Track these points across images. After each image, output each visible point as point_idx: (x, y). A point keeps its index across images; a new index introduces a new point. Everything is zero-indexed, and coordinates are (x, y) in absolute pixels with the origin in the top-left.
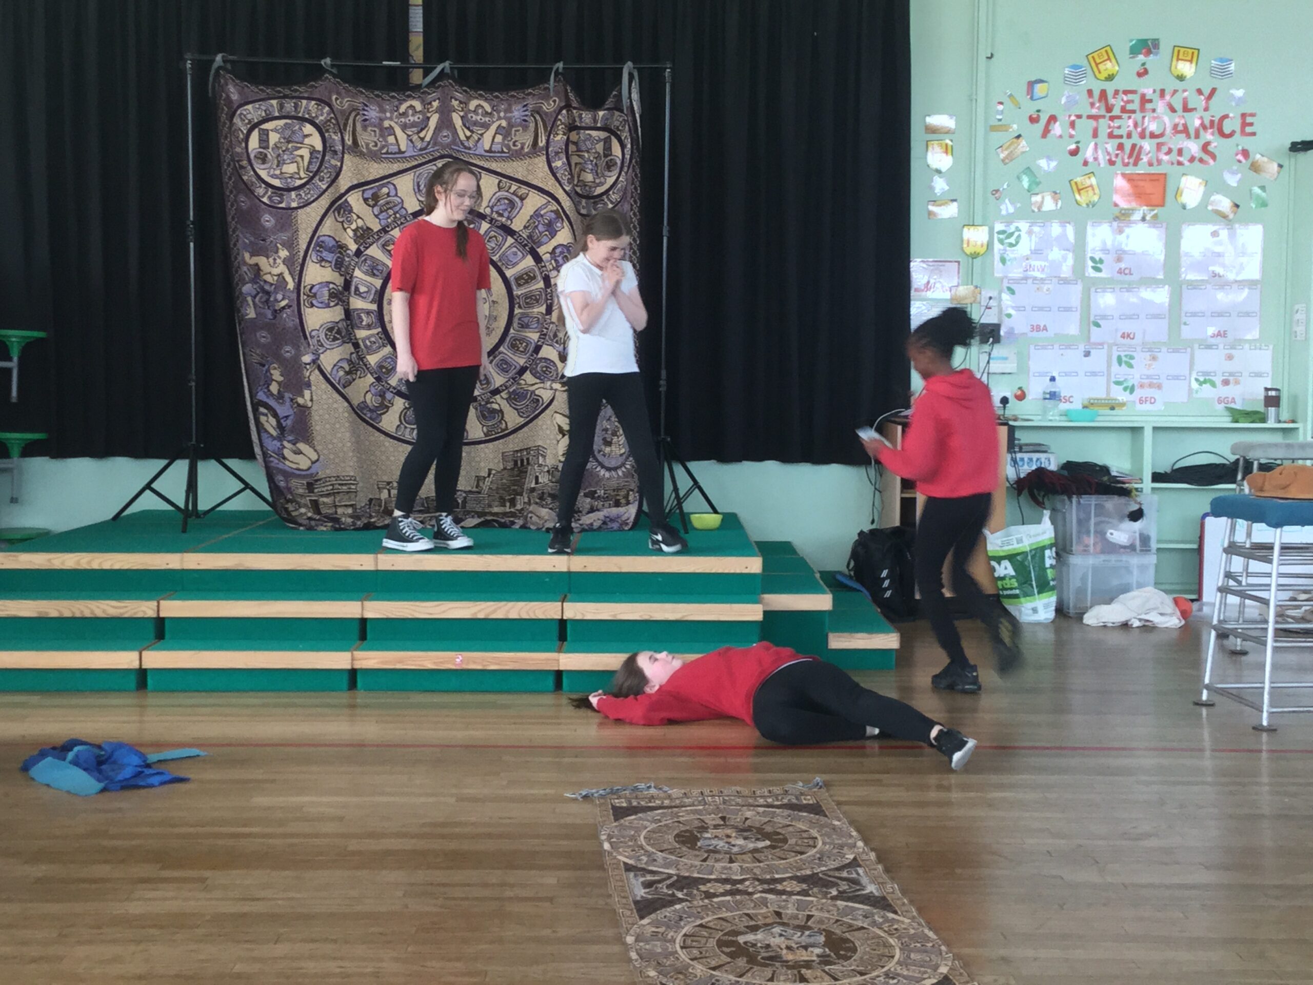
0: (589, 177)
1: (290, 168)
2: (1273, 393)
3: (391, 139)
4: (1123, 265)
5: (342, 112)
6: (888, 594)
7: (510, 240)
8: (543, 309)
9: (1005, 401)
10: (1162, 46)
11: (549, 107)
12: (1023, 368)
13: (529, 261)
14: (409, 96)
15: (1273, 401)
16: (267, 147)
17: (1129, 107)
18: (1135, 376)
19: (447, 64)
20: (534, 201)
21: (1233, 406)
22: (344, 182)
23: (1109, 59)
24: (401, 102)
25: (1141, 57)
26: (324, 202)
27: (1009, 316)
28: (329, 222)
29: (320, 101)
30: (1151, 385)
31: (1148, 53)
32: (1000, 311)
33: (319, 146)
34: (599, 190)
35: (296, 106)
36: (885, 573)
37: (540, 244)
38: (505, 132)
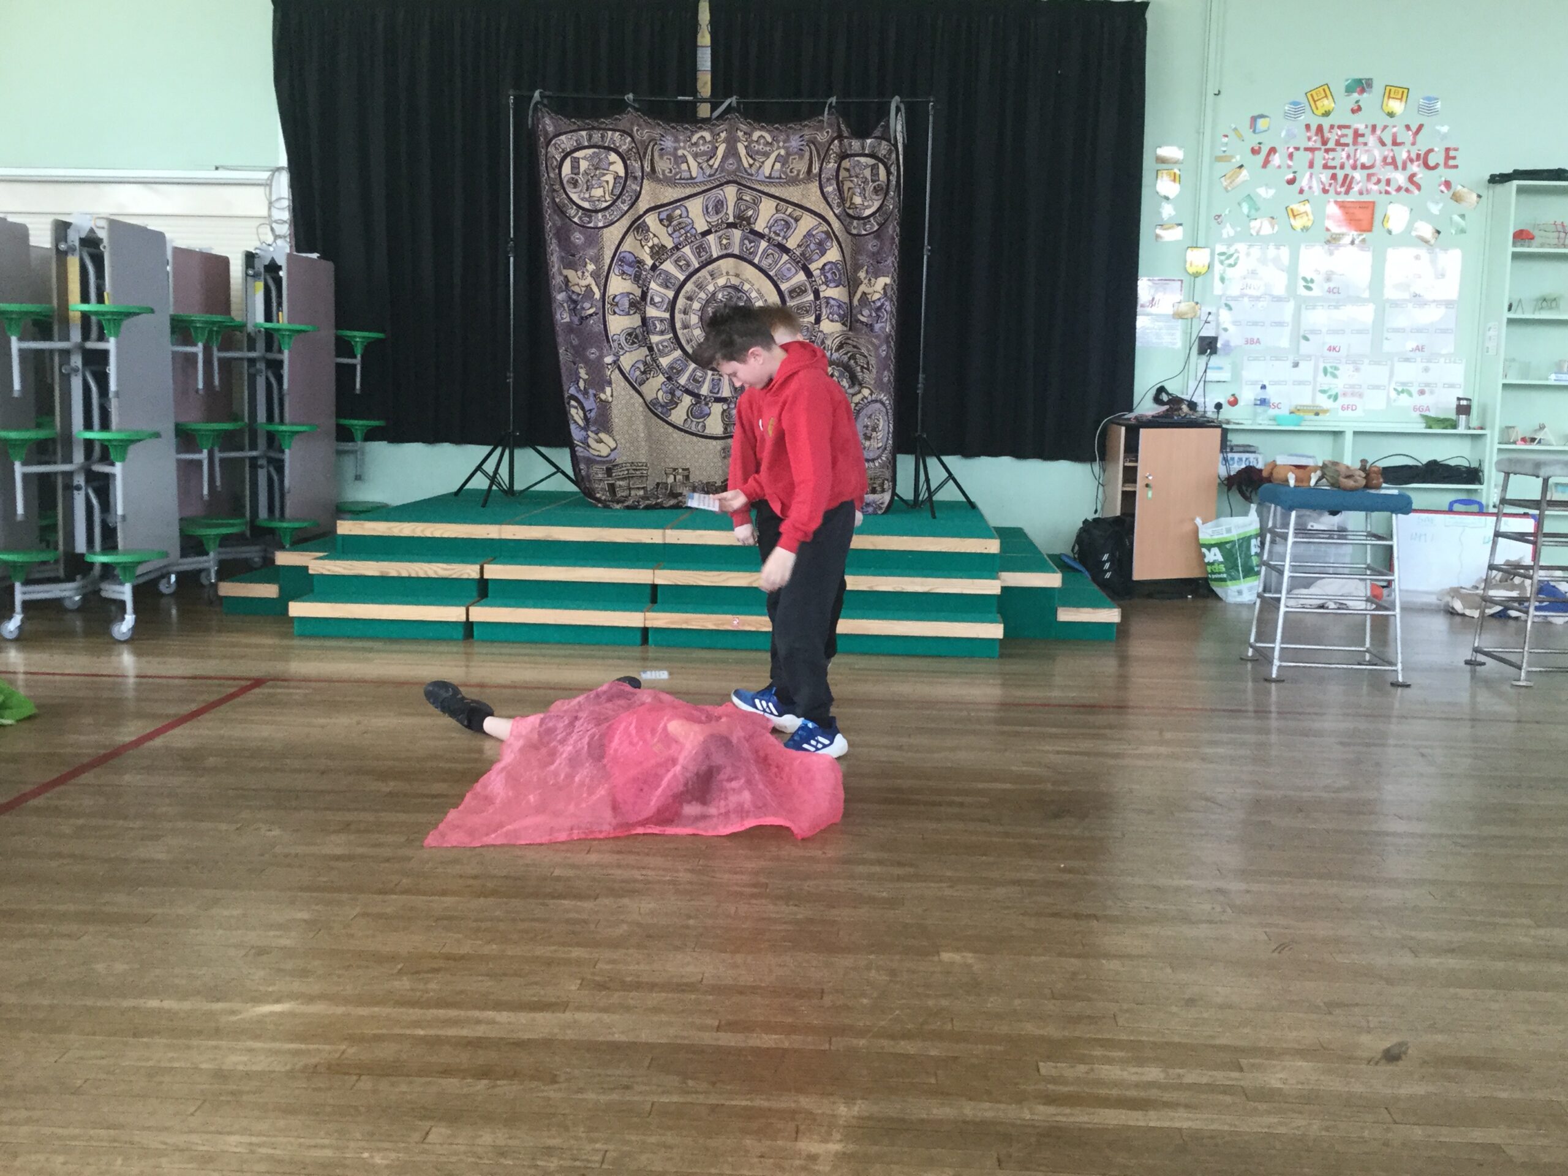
0: (858, 200)
1: (597, 192)
2: (1464, 403)
3: (684, 166)
4: (1332, 285)
5: (643, 142)
6: (1108, 575)
7: (785, 257)
8: (812, 319)
9: (1219, 406)
10: (1375, 84)
11: (822, 137)
12: (1236, 376)
13: (801, 277)
14: (701, 128)
15: (1464, 409)
16: (578, 174)
17: (1343, 141)
18: (1338, 385)
19: (733, 100)
20: (808, 222)
21: (1427, 413)
22: (643, 205)
23: (1326, 96)
24: (693, 133)
25: (1355, 96)
26: (625, 222)
27: (1226, 330)
28: (629, 239)
29: (624, 132)
30: (1353, 394)
31: (1363, 91)
32: (1218, 325)
33: (622, 173)
34: (868, 212)
35: (603, 137)
36: (1105, 557)
37: (811, 261)
38: (783, 160)
